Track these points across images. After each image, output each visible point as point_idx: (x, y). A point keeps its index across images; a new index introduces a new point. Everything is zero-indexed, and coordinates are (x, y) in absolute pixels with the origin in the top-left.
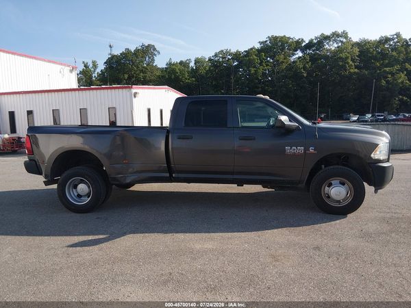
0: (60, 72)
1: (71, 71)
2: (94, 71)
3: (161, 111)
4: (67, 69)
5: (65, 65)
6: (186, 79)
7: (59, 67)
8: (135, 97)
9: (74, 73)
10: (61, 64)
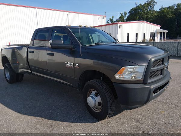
0: (98, 19)
1: (103, 18)
2: (125, 17)
3: (137, 34)
4: (101, 17)
5: (100, 16)
6: (170, 15)
7: (98, 17)
8: (119, 28)
9: (104, 19)
10: (99, 16)
